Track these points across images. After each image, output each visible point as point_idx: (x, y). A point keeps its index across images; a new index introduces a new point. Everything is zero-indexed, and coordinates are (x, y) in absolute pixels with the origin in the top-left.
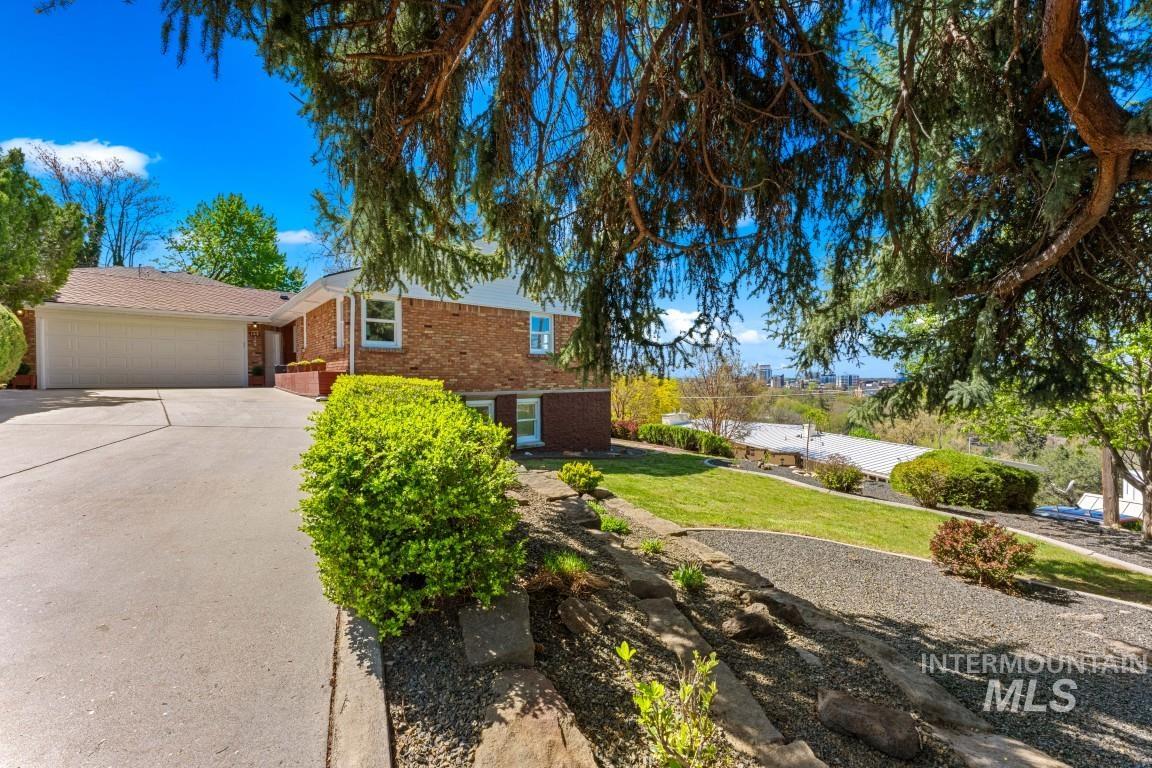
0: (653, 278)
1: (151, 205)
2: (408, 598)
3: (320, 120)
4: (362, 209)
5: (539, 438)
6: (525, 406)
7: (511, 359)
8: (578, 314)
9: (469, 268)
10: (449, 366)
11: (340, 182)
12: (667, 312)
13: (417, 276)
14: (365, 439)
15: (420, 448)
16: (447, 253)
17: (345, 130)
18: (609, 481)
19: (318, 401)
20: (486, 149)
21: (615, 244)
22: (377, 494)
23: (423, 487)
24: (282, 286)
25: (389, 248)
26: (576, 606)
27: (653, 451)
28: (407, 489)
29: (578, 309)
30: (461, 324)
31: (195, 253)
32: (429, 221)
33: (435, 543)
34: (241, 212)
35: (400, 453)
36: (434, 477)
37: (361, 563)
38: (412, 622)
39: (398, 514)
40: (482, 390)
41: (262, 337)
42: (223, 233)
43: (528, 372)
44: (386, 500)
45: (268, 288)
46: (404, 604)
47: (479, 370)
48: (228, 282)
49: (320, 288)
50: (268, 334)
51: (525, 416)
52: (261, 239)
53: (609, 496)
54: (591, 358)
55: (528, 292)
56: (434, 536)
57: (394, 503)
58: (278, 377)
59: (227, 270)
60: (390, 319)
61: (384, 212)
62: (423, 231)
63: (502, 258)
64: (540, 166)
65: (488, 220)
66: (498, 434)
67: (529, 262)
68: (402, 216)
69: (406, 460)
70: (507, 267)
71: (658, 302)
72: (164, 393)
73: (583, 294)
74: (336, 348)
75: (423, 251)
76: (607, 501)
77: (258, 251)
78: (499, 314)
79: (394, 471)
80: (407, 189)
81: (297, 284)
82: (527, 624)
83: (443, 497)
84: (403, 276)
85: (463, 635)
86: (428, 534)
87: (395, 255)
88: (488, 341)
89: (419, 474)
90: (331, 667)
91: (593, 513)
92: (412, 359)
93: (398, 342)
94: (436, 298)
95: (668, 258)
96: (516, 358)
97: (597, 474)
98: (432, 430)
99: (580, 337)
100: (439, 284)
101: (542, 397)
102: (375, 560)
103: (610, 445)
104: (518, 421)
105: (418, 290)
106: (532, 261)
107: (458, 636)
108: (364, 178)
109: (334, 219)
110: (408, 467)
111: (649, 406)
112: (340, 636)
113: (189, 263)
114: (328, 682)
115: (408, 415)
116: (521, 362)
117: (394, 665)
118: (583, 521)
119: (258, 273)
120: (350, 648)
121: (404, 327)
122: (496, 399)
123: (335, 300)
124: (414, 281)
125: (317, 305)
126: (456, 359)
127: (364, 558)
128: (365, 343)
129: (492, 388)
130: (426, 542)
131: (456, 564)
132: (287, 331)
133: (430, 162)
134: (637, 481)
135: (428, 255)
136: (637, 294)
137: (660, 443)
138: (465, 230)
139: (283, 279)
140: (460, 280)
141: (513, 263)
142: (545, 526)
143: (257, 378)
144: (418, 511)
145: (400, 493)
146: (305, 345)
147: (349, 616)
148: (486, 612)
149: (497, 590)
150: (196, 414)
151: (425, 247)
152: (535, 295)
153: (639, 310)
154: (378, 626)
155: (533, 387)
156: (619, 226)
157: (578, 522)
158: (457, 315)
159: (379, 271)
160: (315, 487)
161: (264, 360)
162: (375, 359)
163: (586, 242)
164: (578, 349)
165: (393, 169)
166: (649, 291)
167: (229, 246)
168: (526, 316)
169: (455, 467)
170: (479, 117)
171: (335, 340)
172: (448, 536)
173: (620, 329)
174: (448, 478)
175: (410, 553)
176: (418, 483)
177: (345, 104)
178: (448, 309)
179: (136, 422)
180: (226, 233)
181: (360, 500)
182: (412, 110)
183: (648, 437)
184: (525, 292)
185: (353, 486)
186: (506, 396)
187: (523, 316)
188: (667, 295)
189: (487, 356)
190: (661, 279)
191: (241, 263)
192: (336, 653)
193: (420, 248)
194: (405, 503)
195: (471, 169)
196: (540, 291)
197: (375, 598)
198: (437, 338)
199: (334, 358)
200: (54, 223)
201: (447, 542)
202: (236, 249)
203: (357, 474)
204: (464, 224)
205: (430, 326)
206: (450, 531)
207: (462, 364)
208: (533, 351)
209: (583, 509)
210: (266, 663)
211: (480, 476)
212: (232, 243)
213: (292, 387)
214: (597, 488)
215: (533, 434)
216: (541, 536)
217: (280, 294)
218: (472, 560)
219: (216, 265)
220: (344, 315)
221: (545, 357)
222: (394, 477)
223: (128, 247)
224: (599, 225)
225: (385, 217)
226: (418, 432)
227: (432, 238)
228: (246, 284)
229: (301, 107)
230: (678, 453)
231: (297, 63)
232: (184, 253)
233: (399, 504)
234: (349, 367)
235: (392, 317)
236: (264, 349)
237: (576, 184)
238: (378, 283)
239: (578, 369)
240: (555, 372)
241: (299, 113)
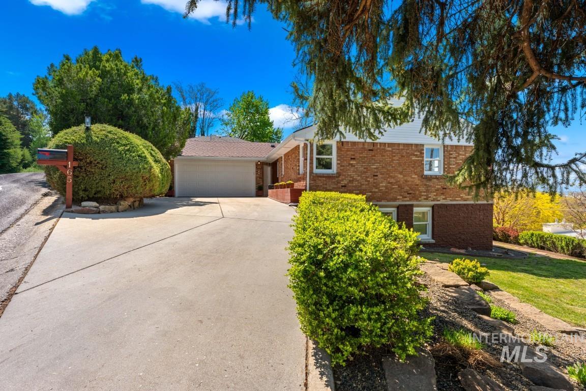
0: (546, 109)
1: (215, 103)
2: (349, 342)
3: (297, 40)
4: (320, 89)
5: (430, 237)
6: (420, 213)
7: (409, 179)
8: (472, 144)
9: (384, 118)
10: (366, 185)
11: (308, 74)
12: (559, 137)
13: (350, 126)
14: (323, 235)
15: (357, 243)
16: (369, 110)
17: (310, 42)
18: (495, 276)
19: (290, 206)
20: (401, 33)
21: (508, 85)
22: (332, 271)
23: (360, 270)
24: (271, 140)
25: (334, 111)
26: (474, 376)
27: (535, 254)
28: (350, 270)
29: (472, 141)
30: (374, 156)
31: (233, 126)
32: (358, 90)
33: (367, 308)
34: (253, 100)
35: (346, 246)
36: (368, 264)
37: (321, 313)
38: (352, 359)
39: (344, 286)
40: (388, 201)
41: (262, 169)
42: (245, 114)
43: (422, 189)
44: (337, 276)
45: (264, 141)
46: (347, 346)
47: (386, 187)
48: (247, 140)
49: (291, 139)
50: (265, 167)
51: (419, 220)
52: (262, 114)
53: (495, 288)
54: (483, 179)
55: (428, 131)
56: (366, 303)
57: (342, 278)
58: (270, 191)
59: (246, 133)
60: (329, 155)
61: (331, 89)
62: (355, 97)
63: (408, 109)
64: (441, 36)
65: (399, 83)
66: (410, 237)
67: (429, 109)
68: (343, 89)
69: (349, 251)
70: (412, 115)
71: (550, 129)
72: (220, 199)
73: (477, 129)
74: (299, 174)
75: (354, 111)
76: (492, 293)
77: (260, 121)
78: (401, 147)
79: (342, 257)
80: (346, 71)
81: (278, 138)
82: (434, 381)
83: (373, 279)
84: (342, 128)
85: (386, 376)
86: (362, 302)
87: (337, 115)
88: (392, 167)
89: (358, 261)
90: (304, 375)
91: (484, 302)
92: (342, 180)
93: (334, 170)
94: (362, 140)
95: (563, 90)
96: (414, 178)
97: (483, 270)
98: (364, 231)
99: (473, 163)
100: (364, 131)
101: (433, 207)
102: (330, 313)
103: (492, 246)
104: (414, 223)
105: (351, 136)
106: (431, 108)
107: (383, 377)
108: (321, 70)
109: (303, 98)
110: (351, 255)
111: (529, 216)
112: (309, 356)
113: (230, 131)
114: (303, 384)
115: (348, 220)
116: (418, 182)
117: (341, 384)
118: (475, 307)
119: (260, 133)
120: (314, 365)
121: (338, 160)
122: (398, 207)
123: (299, 146)
124: (348, 131)
125: (289, 149)
126: (371, 180)
127: (323, 311)
128: (316, 171)
129: (395, 199)
130: (361, 307)
131: (382, 326)
132: (274, 165)
133: (361, 51)
134: (519, 279)
135: (357, 112)
136: (529, 124)
137: (542, 248)
138: (383, 92)
139: (272, 135)
140: (378, 127)
141: (417, 110)
142: (443, 306)
143: (260, 192)
144: (356, 285)
145: (346, 273)
146: (283, 173)
147: (313, 344)
148: (402, 364)
149: (411, 351)
150: (233, 211)
151: (356, 107)
152: (434, 133)
153: (530, 137)
154: (331, 355)
155: (426, 199)
156: (512, 70)
157: (470, 307)
158: (372, 150)
159: (328, 128)
160: (296, 262)
161: (263, 182)
162: (320, 180)
163: (480, 87)
164: (471, 172)
165: (337, 60)
166: (542, 120)
167: (247, 120)
168: (422, 148)
169: (382, 259)
170: (396, 12)
171: (299, 169)
172: (377, 305)
173: (510, 154)
174: (377, 266)
175: (351, 312)
176: (356, 267)
177: (311, 26)
178: (366, 146)
179: (210, 215)
180: (246, 113)
181: (322, 274)
182: (350, 19)
183: (530, 242)
184: (426, 131)
185: (318, 264)
186: (406, 205)
187: (419, 148)
188: (560, 123)
189: (391, 177)
190: (554, 109)
191: (252, 129)
192: (306, 366)
193: (352, 108)
194: (349, 279)
195: (389, 49)
196: (437, 129)
197: (329, 338)
198: (359, 166)
199: (298, 180)
200: (181, 118)
201: (376, 309)
202: (250, 121)
203: (320, 257)
204: (383, 89)
205: (354, 159)
206: (376, 301)
207: (374, 183)
208: (426, 173)
209: (474, 297)
210: (271, 361)
211: (399, 267)
212: (249, 118)
213: (277, 197)
214: (483, 281)
215: (426, 234)
216: (440, 314)
217: (270, 144)
218: (393, 325)
219: (241, 131)
220: (304, 155)
221: (436, 177)
222: (342, 261)
223: (206, 126)
224: (493, 71)
225: (332, 92)
226: (355, 232)
227: (360, 101)
228: (255, 140)
229: (287, 34)
230: (562, 258)
231: (287, 8)
232: (228, 126)
233: (345, 280)
234: (306, 186)
235: (331, 154)
236: (263, 176)
237: (473, 43)
238: (327, 134)
239: (470, 187)
240: (444, 189)
241: (286, 38)
